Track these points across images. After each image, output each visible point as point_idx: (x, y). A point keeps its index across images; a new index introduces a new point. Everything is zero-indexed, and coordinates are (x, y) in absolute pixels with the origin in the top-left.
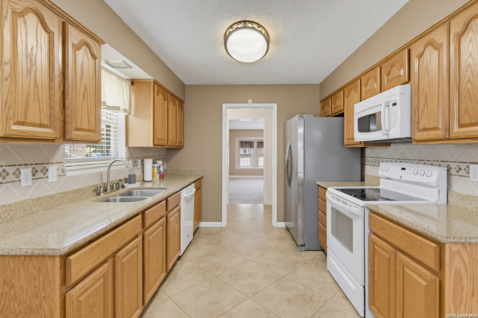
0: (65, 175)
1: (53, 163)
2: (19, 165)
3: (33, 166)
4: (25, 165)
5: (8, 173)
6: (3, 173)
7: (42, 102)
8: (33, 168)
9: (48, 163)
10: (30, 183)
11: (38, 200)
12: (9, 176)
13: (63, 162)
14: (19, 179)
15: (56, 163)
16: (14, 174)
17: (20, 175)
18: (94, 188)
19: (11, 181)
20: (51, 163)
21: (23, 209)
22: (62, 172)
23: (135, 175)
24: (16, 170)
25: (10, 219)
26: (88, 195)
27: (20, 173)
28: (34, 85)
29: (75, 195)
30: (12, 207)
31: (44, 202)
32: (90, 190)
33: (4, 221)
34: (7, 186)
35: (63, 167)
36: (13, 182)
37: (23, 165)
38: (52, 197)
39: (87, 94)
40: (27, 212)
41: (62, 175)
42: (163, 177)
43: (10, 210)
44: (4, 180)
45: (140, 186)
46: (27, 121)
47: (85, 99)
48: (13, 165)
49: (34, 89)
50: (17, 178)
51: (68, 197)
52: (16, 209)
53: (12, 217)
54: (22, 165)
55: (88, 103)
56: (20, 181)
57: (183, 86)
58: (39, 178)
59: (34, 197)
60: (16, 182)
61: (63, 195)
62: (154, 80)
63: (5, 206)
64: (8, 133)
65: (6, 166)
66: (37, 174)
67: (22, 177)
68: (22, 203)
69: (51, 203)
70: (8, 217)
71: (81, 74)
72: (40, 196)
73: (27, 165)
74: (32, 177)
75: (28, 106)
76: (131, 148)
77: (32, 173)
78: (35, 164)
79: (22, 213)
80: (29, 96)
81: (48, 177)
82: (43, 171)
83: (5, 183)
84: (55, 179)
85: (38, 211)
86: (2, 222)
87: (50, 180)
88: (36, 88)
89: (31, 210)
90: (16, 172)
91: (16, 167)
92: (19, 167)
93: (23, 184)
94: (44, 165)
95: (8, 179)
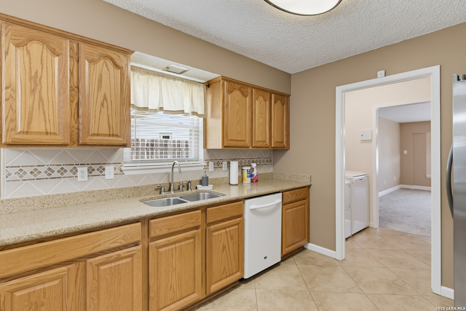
0: (123, 174)
1: (111, 164)
2: (76, 165)
3: (89, 166)
4: (81, 164)
5: (65, 170)
6: (61, 170)
7: (49, 114)
8: (90, 167)
9: (106, 164)
10: (86, 178)
11: (91, 193)
12: (67, 173)
13: (121, 163)
14: (76, 175)
15: (113, 164)
16: (71, 171)
17: (77, 172)
18: (156, 187)
19: (68, 177)
20: (108, 164)
21: (76, 199)
22: (120, 171)
23: (208, 177)
24: (73, 168)
25: (64, 205)
26: (148, 192)
27: (77, 171)
28: (39, 101)
29: (132, 192)
30: (66, 197)
31: (97, 195)
32: (151, 189)
33: (58, 206)
34: (65, 179)
35: (121, 167)
36: (71, 177)
37: (80, 165)
38: (105, 192)
39: (107, 103)
40: (80, 201)
41: (120, 174)
42: (257, 181)
43: (64, 198)
44: (62, 175)
45: (213, 189)
46: (30, 130)
47: (104, 107)
48: (70, 165)
49: (39, 104)
50: (74, 175)
51: (123, 193)
52: (70, 198)
53: (65, 204)
54: (78, 165)
55: (108, 110)
56: (77, 177)
57: (288, 76)
58: (96, 176)
59: (88, 190)
60: (74, 177)
61: (118, 191)
62: (222, 76)
63: (59, 195)
64: (9, 141)
65: (63, 165)
66: (93, 172)
67: (79, 174)
68: (75, 194)
69: (104, 196)
70: (62, 203)
71: (99, 85)
72: (93, 190)
73: (84, 164)
74: (88, 174)
75: (32, 118)
76: (212, 150)
77: (88, 171)
78: (92, 164)
79: (75, 202)
80: (33, 111)
81: (105, 175)
82: (100, 170)
83: (63, 178)
84: (112, 176)
85: (91, 202)
86: (57, 207)
87: (107, 177)
88: (41, 104)
89: (84, 200)
90: (74, 170)
91: (73, 166)
92: (76, 166)
93: (79, 179)
94: (101, 165)
95: (65, 175)
